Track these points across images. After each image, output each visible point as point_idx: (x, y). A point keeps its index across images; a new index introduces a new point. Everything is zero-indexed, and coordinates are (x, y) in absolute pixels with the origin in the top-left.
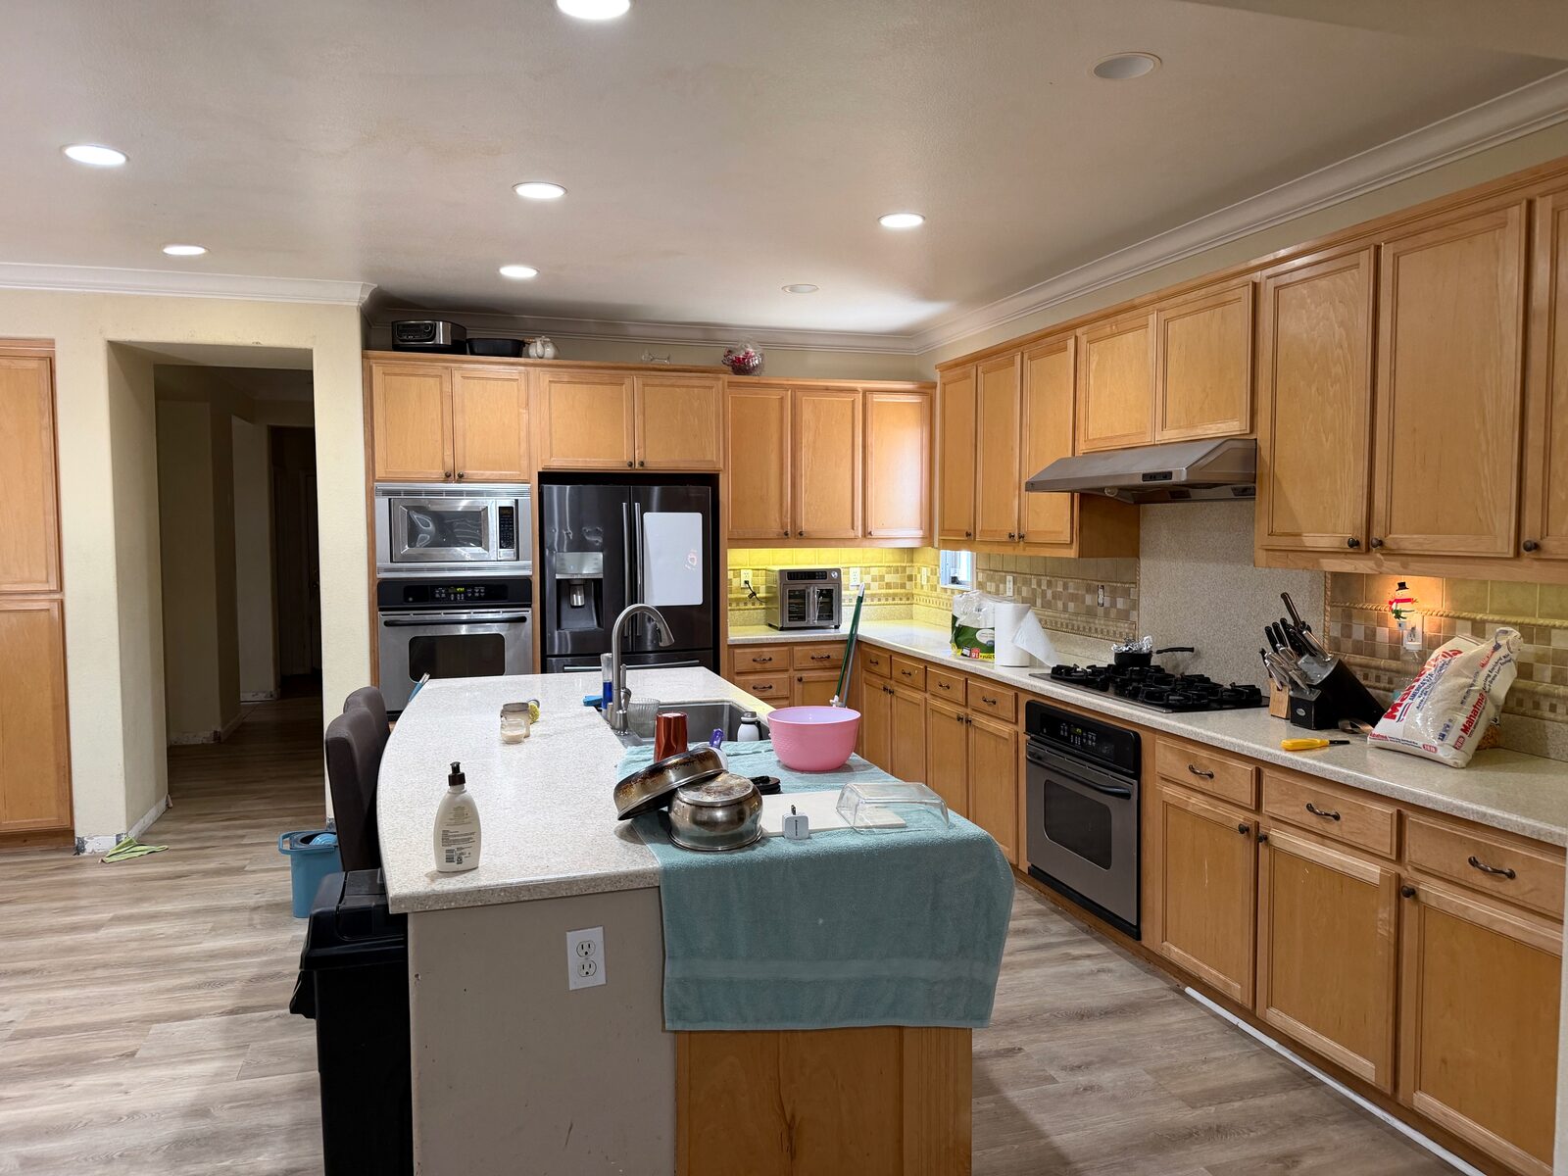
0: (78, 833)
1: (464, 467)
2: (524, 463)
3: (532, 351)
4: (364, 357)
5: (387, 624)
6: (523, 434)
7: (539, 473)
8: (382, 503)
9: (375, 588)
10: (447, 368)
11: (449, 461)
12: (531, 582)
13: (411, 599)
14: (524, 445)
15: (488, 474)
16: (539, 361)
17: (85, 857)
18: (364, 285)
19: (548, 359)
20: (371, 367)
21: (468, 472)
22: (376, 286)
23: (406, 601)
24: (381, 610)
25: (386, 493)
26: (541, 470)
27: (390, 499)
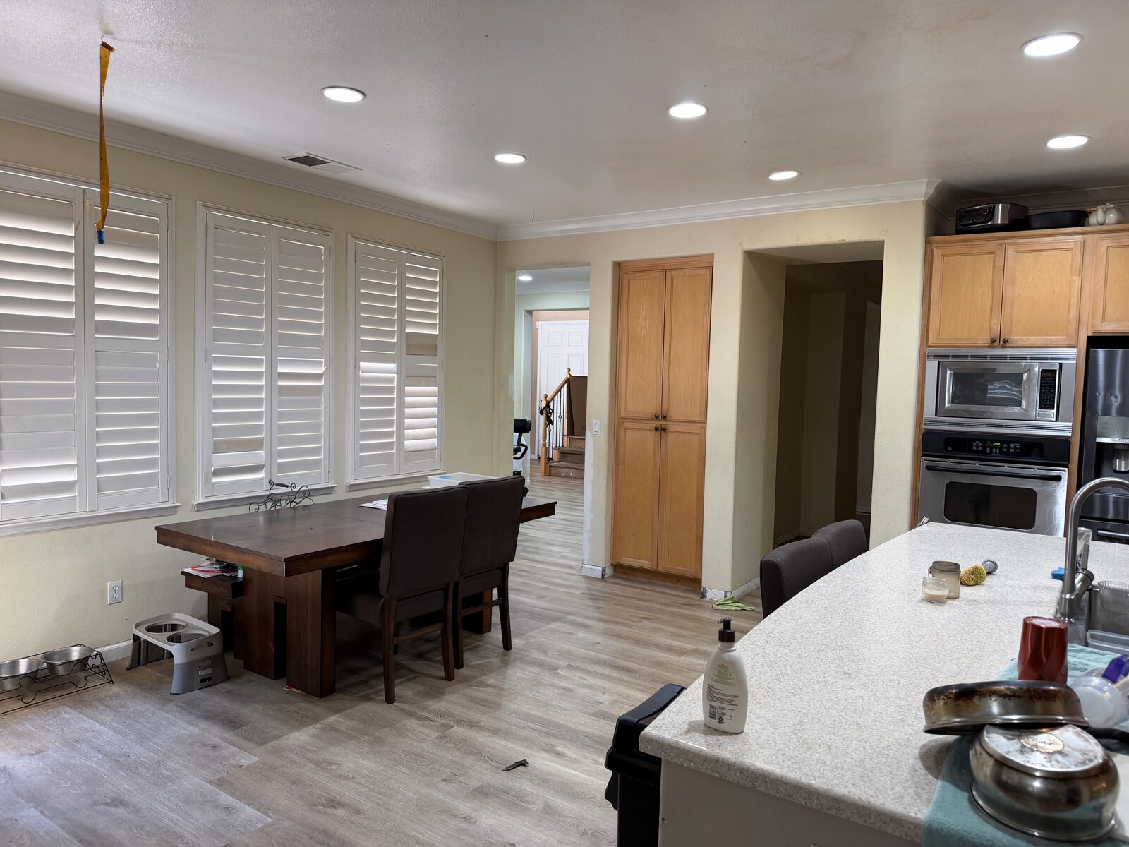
0: (704, 584)
1: (1010, 333)
2: (1073, 327)
3: (1093, 219)
4: (927, 243)
5: (928, 468)
6: (1074, 300)
7: (1088, 337)
8: (932, 366)
9: (921, 437)
10: (1001, 245)
11: (996, 328)
12: (1070, 443)
13: (950, 449)
14: (1073, 313)
15: (1033, 339)
16: (1098, 228)
17: (705, 601)
18: (928, 181)
19: (1109, 224)
20: (932, 251)
21: (1015, 338)
22: (941, 180)
23: (947, 450)
24: (924, 456)
25: (936, 357)
26: (1090, 334)
27: (939, 362)
